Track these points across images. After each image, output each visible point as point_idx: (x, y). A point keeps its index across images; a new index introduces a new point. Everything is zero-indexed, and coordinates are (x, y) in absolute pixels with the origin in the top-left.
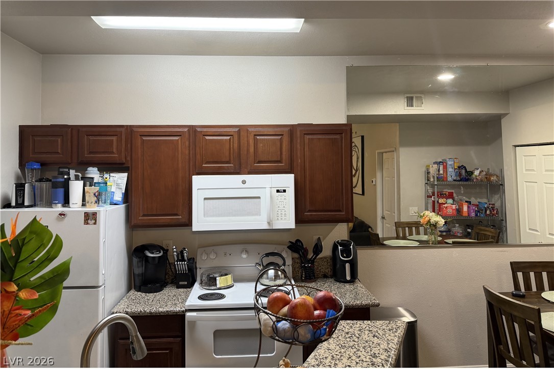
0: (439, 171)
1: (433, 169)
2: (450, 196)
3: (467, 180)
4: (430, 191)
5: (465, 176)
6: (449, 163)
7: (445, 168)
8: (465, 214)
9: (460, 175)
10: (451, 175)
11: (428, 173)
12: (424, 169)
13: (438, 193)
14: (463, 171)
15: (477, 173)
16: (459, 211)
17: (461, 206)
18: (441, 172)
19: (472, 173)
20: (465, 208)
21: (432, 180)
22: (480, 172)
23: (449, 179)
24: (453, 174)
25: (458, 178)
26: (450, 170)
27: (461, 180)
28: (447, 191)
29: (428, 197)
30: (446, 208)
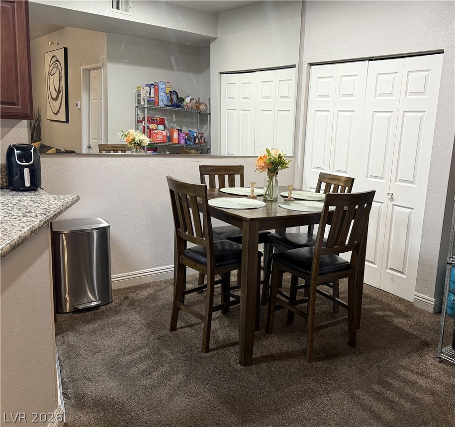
0: (150, 94)
1: (144, 93)
2: (162, 122)
3: (178, 106)
4: (141, 116)
5: (176, 102)
6: (161, 86)
7: (157, 91)
8: (176, 141)
9: (171, 100)
10: (163, 100)
11: (139, 95)
12: (135, 91)
13: (148, 118)
14: (174, 97)
15: (187, 100)
16: (170, 138)
17: (172, 133)
18: (153, 95)
19: (183, 100)
20: (176, 136)
21: (142, 103)
22: (191, 100)
23: (161, 104)
24: (165, 99)
25: (170, 104)
26: (162, 94)
27: (172, 106)
28: (158, 117)
29: (139, 122)
30: (156, 134)
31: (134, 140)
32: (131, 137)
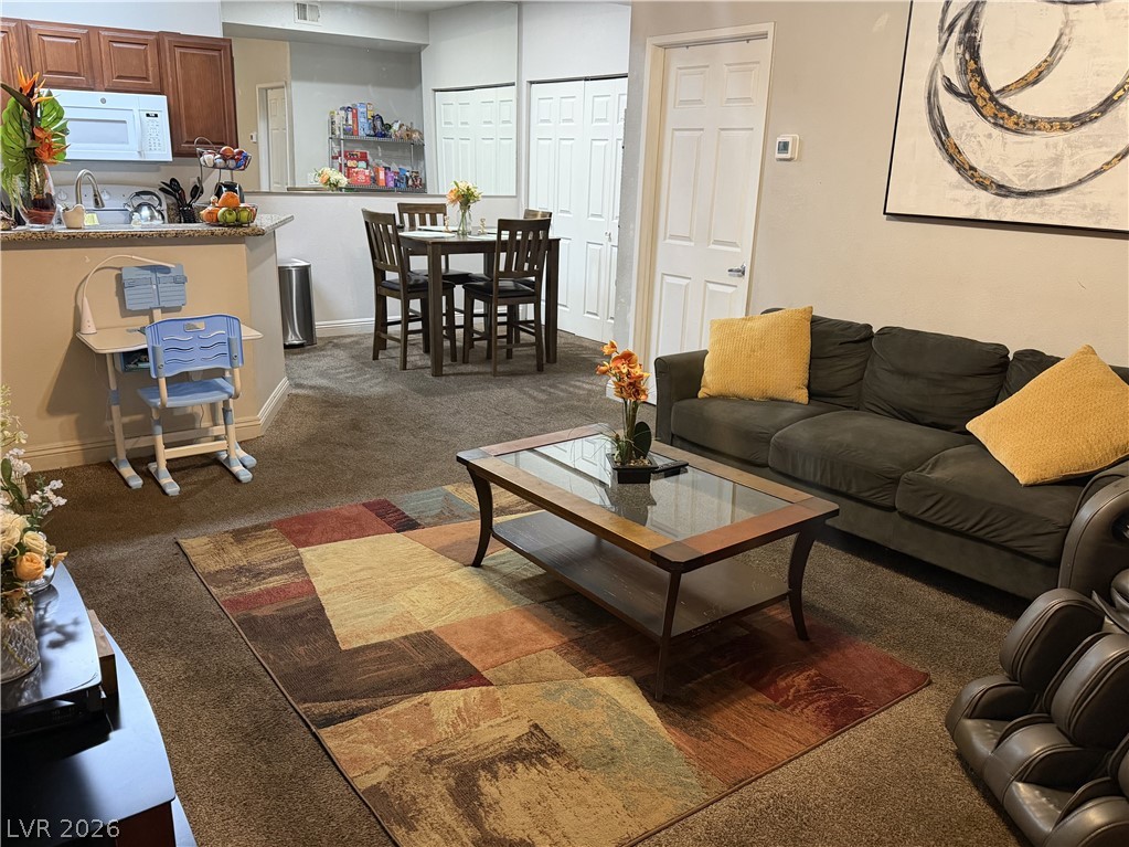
0: (347, 121)
1: (339, 118)
2: (363, 157)
3: (384, 136)
4: (336, 150)
5: (381, 130)
6: (361, 110)
7: (355, 116)
8: (382, 183)
9: (374, 128)
10: (364, 129)
11: (333, 123)
12: (327, 117)
13: (345, 152)
14: (378, 123)
15: (396, 127)
16: (375, 179)
17: (377, 172)
18: (350, 122)
19: (390, 127)
20: (382, 175)
21: (337, 133)
22: (401, 126)
23: (361, 133)
24: (366, 126)
25: (372, 133)
26: (362, 120)
27: (375, 136)
28: (358, 151)
29: (333, 158)
30: (357, 173)
31: (329, 180)
32: (326, 177)
